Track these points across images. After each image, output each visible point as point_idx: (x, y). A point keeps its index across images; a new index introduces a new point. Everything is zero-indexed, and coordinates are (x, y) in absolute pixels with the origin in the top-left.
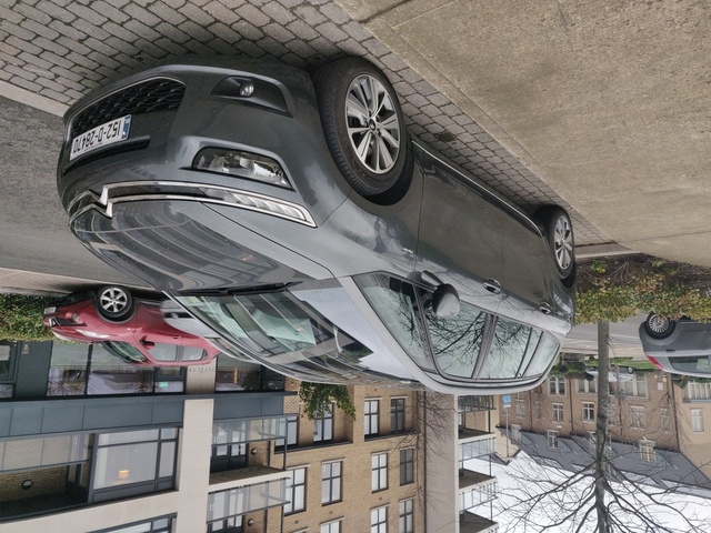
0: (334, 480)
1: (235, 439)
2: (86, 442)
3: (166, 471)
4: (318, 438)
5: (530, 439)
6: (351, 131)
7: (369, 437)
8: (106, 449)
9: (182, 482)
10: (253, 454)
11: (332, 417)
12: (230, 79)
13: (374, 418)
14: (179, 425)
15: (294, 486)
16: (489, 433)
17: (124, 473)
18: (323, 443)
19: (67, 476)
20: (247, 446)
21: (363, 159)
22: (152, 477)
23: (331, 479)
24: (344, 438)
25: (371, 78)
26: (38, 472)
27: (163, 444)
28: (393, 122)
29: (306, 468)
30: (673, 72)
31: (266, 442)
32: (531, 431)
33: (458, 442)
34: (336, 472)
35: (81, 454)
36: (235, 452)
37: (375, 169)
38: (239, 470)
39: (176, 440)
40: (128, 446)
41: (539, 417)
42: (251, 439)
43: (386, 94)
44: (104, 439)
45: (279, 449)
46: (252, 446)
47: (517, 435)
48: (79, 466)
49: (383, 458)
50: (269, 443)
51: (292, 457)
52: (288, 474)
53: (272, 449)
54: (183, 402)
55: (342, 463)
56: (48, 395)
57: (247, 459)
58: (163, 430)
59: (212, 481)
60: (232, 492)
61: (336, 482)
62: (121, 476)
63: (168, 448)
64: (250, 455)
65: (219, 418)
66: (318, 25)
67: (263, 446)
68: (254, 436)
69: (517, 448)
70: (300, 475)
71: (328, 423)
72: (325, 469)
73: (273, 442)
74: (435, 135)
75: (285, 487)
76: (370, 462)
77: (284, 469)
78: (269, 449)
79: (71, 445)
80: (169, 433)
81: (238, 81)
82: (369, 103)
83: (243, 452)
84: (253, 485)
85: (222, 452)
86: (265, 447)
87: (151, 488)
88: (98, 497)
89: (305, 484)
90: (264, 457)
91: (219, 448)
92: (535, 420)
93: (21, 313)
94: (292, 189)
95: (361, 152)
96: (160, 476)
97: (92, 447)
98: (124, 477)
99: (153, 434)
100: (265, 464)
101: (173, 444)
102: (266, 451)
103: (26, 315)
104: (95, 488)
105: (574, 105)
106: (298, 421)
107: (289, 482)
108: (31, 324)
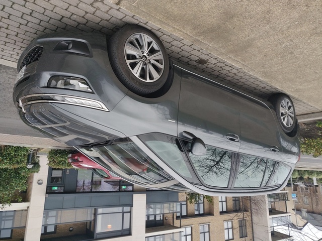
0: (206, 234)
1: (158, 213)
2: (93, 212)
3: (126, 226)
4: (197, 213)
5: (313, 217)
6: (128, 62)
7: (222, 213)
8: (101, 215)
9: (134, 231)
10: (166, 219)
11: (203, 203)
12: (63, 42)
13: (224, 203)
14: (131, 206)
15: (186, 236)
16: (287, 213)
17: (110, 226)
18: (199, 215)
19: (86, 226)
20: (163, 215)
21: (137, 75)
22: (121, 229)
23: (204, 233)
24: (210, 213)
25: (142, 34)
26: (75, 224)
27: (125, 214)
28: (159, 56)
29: (191, 227)
30: (307, 6)
31: (172, 214)
32: (313, 212)
33: (269, 217)
34: (207, 230)
35: (91, 217)
36: (158, 218)
37: (146, 79)
38: (160, 227)
39: (130, 212)
40: (110, 214)
41: (317, 205)
42: (165, 212)
43: (154, 42)
44: (100, 211)
45: (178, 218)
46: (165, 215)
47: (305, 214)
48: (91, 222)
49: (230, 223)
50: (173, 214)
51: (184, 222)
52: (183, 229)
53: (175, 217)
54: (133, 195)
55: (209, 225)
56: (77, 191)
57: (163, 222)
58: (124, 208)
59: (147, 232)
60: (157, 237)
61: (207, 234)
62: (108, 228)
63: (127, 216)
64: (165, 220)
65: (149, 203)
66: (108, 11)
67: (170, 216)
68: (166, 211)
69: (306, 221)
70: (189, 231)
71: (201, 205)
72: (201, 229)
73: (175, 214)
74: (196, 61)
75: (181, 236)
76: (223, 225)
77: (180, 227)
78: (173, 218)
79: (87, 213)
80: (127, 209)
81: (67, 43)
82: (141, 47)
83: (162, 219)
84: (167, 234)
85: (152, 218)
86: (171, 216)
87: (120, 233)
88: (98, 236)
89: (191, 235)
90: (171, 221)
91: (150, 216)
92: (314, 206)
93: (60, 157)
94: (93, 93)
95: (136, 72)
96: (124, 228)
97: (95, 214)
98: (110, 228)
99: (120, 209)
100: (172, 224)
101: (129, 214)
102: (172, 218)
103: (62, 158)
104: (97, 232)
105: (256, 35)
106: (187, 204)
107: (183, 234)
108: (65, 162)
